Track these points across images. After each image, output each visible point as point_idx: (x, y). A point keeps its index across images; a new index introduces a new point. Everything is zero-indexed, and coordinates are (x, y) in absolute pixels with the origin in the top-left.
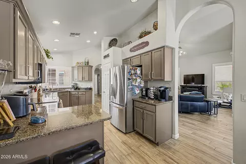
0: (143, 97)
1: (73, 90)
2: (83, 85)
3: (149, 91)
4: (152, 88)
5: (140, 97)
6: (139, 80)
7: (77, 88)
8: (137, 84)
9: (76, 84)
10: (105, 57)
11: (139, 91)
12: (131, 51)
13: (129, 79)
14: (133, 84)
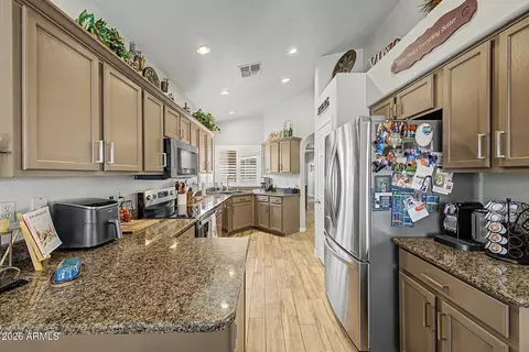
0: (443, 238)
1: (263, 192)
2: (281, 183)
3: (477, 216)
4: (497, 207)
5: (430, 236)
6: (424, 170)
7: (271, 189)
8: (415, 185)
9: (270, 180)
10: (321, 109)
11: (425, 213)
12: (395, 69)
13: (378, 167)
14: (399, 183)
